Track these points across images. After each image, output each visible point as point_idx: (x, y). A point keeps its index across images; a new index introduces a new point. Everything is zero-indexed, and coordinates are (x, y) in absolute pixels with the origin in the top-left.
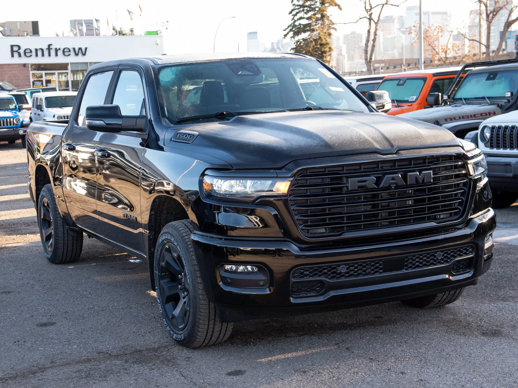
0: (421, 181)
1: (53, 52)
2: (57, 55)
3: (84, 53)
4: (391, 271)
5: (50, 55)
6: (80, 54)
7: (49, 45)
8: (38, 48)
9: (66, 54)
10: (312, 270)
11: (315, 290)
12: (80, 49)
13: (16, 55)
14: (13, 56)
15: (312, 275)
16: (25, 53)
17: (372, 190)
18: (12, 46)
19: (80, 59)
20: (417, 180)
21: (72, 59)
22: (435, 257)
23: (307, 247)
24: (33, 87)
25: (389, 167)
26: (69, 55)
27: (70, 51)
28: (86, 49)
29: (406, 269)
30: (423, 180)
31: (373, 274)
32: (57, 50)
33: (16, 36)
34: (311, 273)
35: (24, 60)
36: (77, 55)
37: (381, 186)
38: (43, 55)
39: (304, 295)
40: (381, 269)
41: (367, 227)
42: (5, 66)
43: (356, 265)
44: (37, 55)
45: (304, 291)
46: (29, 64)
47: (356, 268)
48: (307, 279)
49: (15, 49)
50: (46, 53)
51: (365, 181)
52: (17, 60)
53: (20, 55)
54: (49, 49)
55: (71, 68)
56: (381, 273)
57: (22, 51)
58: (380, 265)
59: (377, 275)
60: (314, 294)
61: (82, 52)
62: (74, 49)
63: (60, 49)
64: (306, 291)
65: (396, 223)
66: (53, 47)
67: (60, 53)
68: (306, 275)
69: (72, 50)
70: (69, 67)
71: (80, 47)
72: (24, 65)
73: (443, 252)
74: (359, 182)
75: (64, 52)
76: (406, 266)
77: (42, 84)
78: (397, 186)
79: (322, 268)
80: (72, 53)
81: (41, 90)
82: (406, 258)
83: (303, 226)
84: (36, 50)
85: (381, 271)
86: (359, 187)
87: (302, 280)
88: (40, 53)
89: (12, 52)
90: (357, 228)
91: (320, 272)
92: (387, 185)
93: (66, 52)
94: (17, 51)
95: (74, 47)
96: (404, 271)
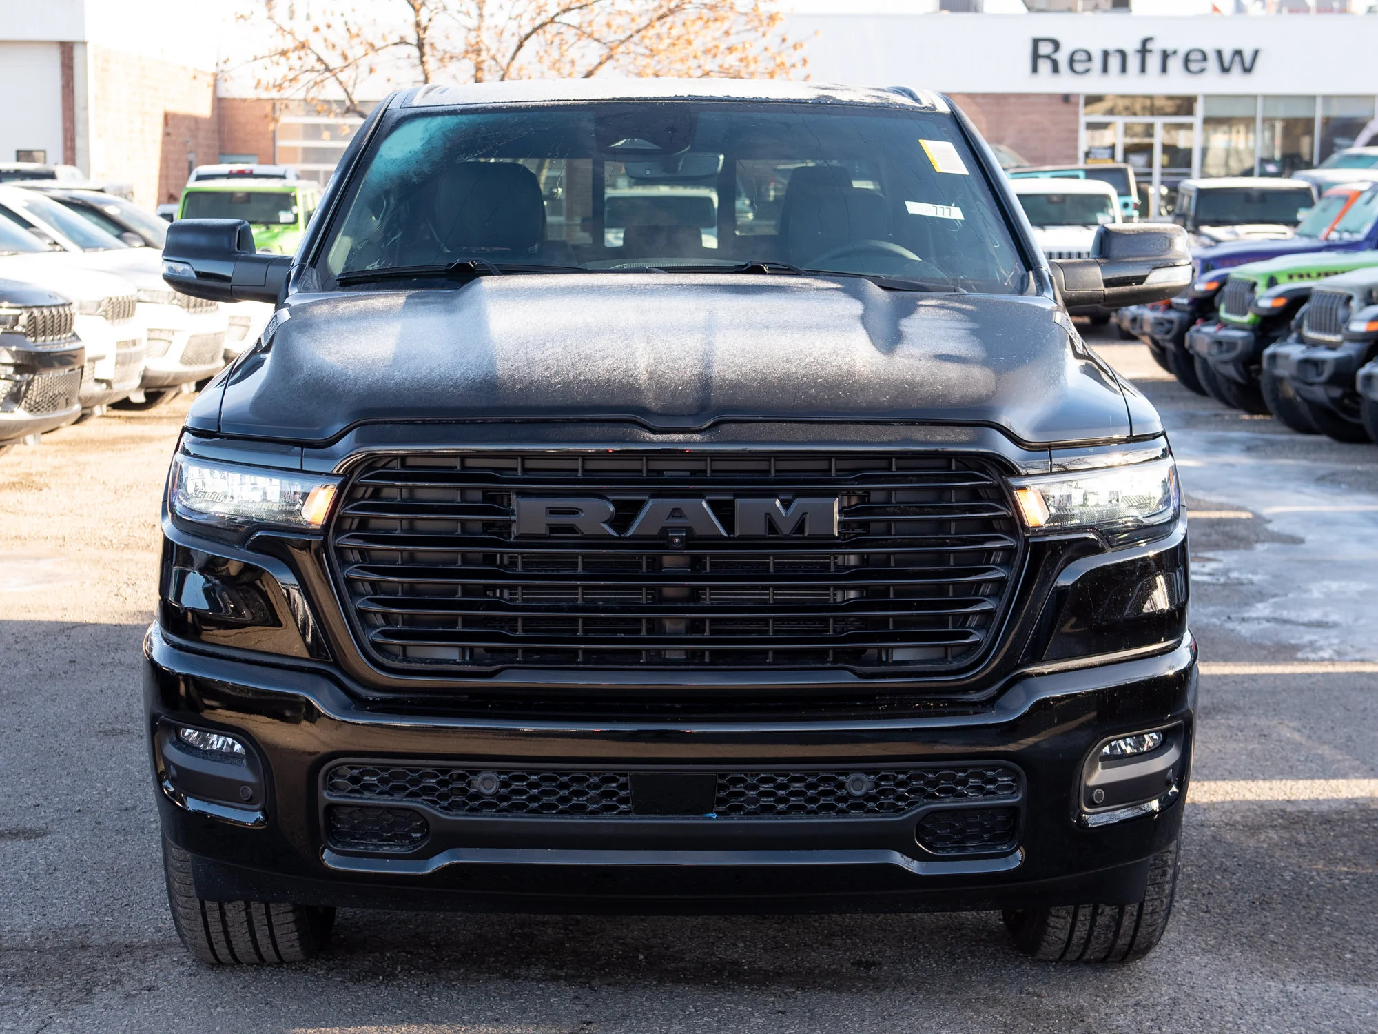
0: (786, 528)
1: (1154, 62)
2: (1164, 69)
3: (1247, 64)
4: (663, 812)
5: (1143, 69)
6: (1237, 69)
7: (1145, 41)
8: (1111, 47)
9: (1193, 67)
10: (386, 775)
11: (408, 837)
12: (1238, 53)
13: (1044, 66)
14: (1035, 69)
15: (386, 788)
16: (1072, 61)
17: (600, 541)
18: (1036, 42)
19: (1236, 83)
20: (771, 525)
21: (1209, 84)
22: (841, 786)
23: (383, 701)
24: (1086, 163)
25: (688, 473)
26: (1203, 70)
27: (1205, 58)
28: (1256, 53)
29: (719, 813)
30: (800, 527)
31: (593, 812)
32: (1165, 56)
33: (1061, 11)
34: (383, 781)
35: (1066, 83)
36: (1225, 70)
37: (630, 533)
38: (1124, 69)
39: (371, 849)
40: (624, 801)
41: (598, 661)
42: (1012, 100)
43: (534, 778)
44: (1105, 69)
45: (375, 835)
46: (1078, 95)
47: (533, 785)
48: (369, 799)
49: (1045, 49)
50: (1133, 62)
51: (574, 512)
52: (1047, 83)
53: (1056, 69)
54: (1144, 51)
55: (1206, 108)
56: (626, 813)
57: (1062, 57)
58: (623, 787)
59: (609, 819)
60: (403, 851)
61: (1245, 62)
62: (1219, 54)
63: (1175, 52)
64: (376, 835)
65: (707, 660)
66: (1154, 46)
67: (1175, 64)
68: (369, 787)
69: (1212, 58)
70: (1200, 109)
71: (1238, 46)
72: (1066, 98)
73: (875, 774)
74: (553, 511)
75: (1187, 60)
76: (721, 801)
77: (1113, 157)
78: (687, 538)
79: (417, 771)
80: (1212, 63)
81: (1082, 174)
82: (722, 776)
83: (380, 632)
84: (1106, 54)
85: (623, 807)
86: (554, 529)
87: (356, 800)
88: (1114, 62)
89: (1036, 56)
90: (565, 660)
91: (414, 782)
92: (654, 531)
93: (1192, 61)
94: (1048, 57)
95: (1219, 47)
96: (711, 818)
